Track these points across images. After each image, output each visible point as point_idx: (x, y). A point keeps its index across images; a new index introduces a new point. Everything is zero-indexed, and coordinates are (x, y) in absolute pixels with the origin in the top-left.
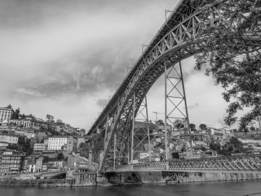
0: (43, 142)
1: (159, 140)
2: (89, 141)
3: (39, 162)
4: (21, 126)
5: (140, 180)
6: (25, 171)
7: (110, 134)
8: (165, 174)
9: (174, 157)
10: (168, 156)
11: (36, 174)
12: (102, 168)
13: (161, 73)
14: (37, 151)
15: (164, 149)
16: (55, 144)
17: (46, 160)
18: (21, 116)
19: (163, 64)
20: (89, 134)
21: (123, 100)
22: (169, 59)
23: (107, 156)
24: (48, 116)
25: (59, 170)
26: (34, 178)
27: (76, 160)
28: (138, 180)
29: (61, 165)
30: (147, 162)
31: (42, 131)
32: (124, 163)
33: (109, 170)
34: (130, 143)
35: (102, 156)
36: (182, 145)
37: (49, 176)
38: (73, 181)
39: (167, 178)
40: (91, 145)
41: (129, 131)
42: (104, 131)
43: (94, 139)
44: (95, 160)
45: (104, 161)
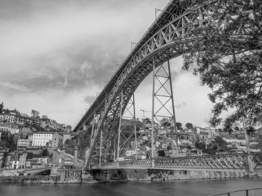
0: (27, 138)
1: (145, 138)
2: (75, 138)
3: (23, 158)
4: (5, 121)
5: (125, 178)
6: (7, 168)
7: (96, 131)
8: (150, 172)
9: (160, 155)
10: (154, 154)
11: (20, 171)
12: (88, 165)
13: (149, 71)
14: (21, 147)
15: (150, 146)
16: (40, 140)
17: (30, 156)
18: (4, 110)
19: (151, 63)
20: (75, 131)
21: (111, 97)
22: (158, 58)
23: (93, 153)
24: (33, 112)
25: (43, 166)
26: (18, 175)
27: (61, 156)
28: (124, 177)
29: (46, 162)
30: (133, 160)
31: (26, 126)
32: (110, 160)
33: (94, 168)
34: (117, 140)
35: (88, 152)
36: (168, 143)
37: (32, 172)
38: (58, 178)
39: (153, 176)
40: (77, 142)
41: (116, 128)
42: (91, 128)
43: (80, 136)
44: (81, 157)
45: (90, 158)
